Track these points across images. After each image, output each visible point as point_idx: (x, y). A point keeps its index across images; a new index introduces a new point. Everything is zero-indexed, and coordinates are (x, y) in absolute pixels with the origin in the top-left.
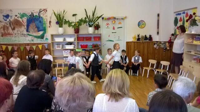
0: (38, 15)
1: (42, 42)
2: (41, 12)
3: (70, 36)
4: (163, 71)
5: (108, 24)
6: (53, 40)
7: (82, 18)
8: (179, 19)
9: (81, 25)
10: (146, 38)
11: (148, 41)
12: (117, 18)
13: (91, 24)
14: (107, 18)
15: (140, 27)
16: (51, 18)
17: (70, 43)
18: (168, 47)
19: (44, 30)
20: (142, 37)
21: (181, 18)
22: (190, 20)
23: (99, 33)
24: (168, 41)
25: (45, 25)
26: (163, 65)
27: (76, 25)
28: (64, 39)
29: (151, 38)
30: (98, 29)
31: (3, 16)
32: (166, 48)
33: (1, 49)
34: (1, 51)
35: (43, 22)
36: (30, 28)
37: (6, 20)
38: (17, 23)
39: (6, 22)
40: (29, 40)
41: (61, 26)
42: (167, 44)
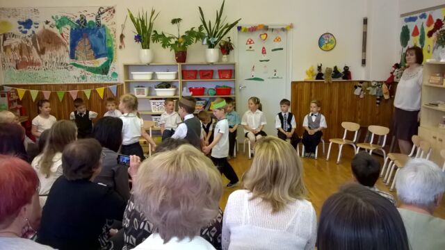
0: (95, 21)
1: (106, 82)
2: (102, 13)
3: (167, 68)
4: (374, 148)
5: (250, 42)
6: (128, 79)
7: (192, 29)
8: (411, 29)
9: (190, 44)
10: (336, 73)
11: (340, 79)
12: (271, 27)
13: (212, 40)
14: (248, 27)
15: (323, 47)
16: (123, 27)
17: (167, 85)
18: (386, 93)
19: (110, 54)
20: (328, 70)
21: (416, 28)
22: (438, 31)
23: (231, 61)
24: (386, 80)
25: (112, 44)
26: (375, 135)
27: (180, 44)
28: (154, 76)
29: (347, 74)
30: (228, 53)
31: (20, 23)
32: (382, 97)
33: (15, 97)
34: (15, 101)
35: (105, 36)
36: (78, 51)
37: (25, 32)
38: (49, 40)
39: (24, 35)
40: (75, 77)
41: (146, 46)
42: (384, 86)
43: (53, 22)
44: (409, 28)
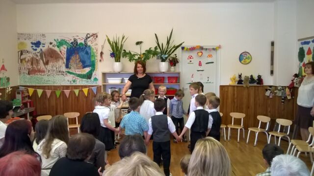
0: (83, 43)
1: (90, 84)
2: (89, 38)
5: (190, 57)
6: (105, 82)
7: (150, 48)
8: (306, 50)
9: (148, 59)
10: (252, 80)
11: (255, 84)
12: (206, 48)
13: (164, 56)
14: (189, 48)
15: (242, 62)
16: (103, 47)
18: (289, 95)
19: (93, 65)
20: (246, 78)
21: (309, 49)
23: (177, 71)
24: (288, 85)
25: (94, 58)
27: (141, 59)
28: (123, 80)
29: (260, 80)
30: (175, 65)
31: (32, 43)
32: (286, 97)
33: (27, 94)
34: (26, 97)
35: (90, 53)
36: (72, 63)
37: (36, 50)
38: (51, 55)
39: (34, 52)
40: (68, 81)
41: (118, 60)
42: (287, 90)
43: (55, 43)
44: (304, 49)
